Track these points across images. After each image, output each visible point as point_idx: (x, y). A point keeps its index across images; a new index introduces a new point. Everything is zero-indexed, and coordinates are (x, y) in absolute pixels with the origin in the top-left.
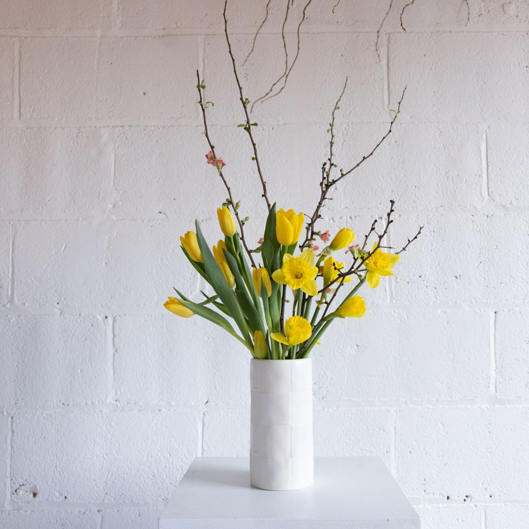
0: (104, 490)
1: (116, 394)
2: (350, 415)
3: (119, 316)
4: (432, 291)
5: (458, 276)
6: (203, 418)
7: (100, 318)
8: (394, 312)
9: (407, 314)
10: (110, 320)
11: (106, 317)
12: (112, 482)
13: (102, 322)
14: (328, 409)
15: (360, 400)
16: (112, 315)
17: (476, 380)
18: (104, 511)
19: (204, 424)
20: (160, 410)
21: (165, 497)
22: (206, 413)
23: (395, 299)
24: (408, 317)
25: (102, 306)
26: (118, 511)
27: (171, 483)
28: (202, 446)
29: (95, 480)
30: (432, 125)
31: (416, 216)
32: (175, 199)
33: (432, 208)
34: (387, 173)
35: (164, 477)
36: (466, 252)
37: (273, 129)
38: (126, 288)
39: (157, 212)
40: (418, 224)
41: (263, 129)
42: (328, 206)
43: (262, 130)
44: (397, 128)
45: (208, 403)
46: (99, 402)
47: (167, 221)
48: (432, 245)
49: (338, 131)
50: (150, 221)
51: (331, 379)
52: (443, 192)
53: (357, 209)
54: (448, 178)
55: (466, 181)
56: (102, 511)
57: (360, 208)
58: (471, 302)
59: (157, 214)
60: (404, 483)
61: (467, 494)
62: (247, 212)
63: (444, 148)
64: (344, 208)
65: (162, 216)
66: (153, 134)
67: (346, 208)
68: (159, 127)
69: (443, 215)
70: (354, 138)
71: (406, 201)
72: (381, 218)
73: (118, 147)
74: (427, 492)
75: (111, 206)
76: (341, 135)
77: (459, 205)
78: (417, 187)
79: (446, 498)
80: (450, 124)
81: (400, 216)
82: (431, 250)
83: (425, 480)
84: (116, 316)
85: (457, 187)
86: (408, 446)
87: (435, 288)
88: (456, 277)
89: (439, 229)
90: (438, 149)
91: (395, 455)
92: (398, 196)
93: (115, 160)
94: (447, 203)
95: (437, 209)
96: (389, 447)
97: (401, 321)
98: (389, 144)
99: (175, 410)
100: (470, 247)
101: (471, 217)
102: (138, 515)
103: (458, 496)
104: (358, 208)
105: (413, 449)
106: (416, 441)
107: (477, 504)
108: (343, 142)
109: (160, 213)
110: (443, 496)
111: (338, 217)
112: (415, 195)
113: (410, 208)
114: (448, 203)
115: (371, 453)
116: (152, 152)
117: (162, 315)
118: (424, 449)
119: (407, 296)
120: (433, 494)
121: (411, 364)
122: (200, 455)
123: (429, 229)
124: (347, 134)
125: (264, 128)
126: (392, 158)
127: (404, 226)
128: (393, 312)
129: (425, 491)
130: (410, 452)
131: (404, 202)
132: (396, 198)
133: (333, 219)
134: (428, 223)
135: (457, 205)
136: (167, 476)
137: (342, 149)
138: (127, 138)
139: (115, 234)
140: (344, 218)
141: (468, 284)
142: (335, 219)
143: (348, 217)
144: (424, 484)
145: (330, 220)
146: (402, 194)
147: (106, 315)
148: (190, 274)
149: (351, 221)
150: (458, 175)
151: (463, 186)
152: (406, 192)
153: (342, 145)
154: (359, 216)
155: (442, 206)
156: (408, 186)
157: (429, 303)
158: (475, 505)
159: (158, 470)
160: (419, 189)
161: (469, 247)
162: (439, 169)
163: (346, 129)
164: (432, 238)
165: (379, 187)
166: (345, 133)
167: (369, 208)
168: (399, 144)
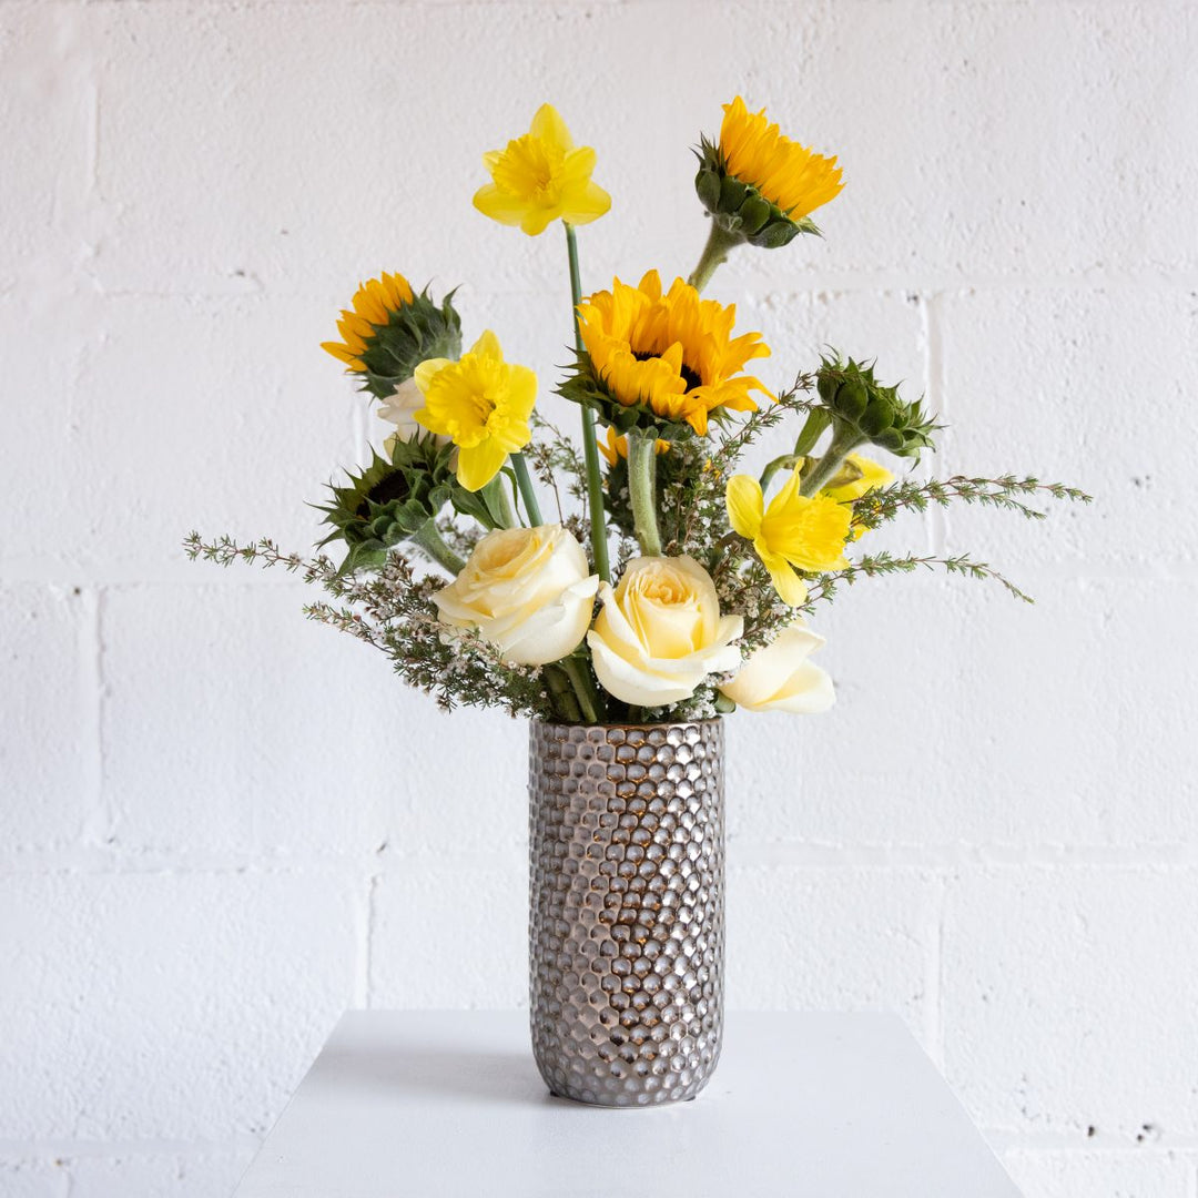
0: (76, 1101)
1: (111, 821)
2: (809, 889)
3: (118, 587)
4: (1062, 523)
5: (1143, 479)
6: (372, 893)
7: (59, 593)
8: (948, 584)
9: (985, 591)
10: (89, 599)
11: (77, 591)
12: (100, 1080)
13: (66, 604)
14: (743, 868)
15: (840, 846)
16: (96, 585)
17: (1185, 787)
18: (75, 1162)
19: (373, 913)
20: (241, 870)
21: (258, 1123)
22: (379, 880)
23: (949, 545)
24: (987, 599)
25: (63, 556)
26: (118, 1162)
27: (274, 1084)
28: (369, 973)
29: (47, 1073)
30: (1079, 13)
31: (1022, 292)
32: (284, 232)
33: (1072, 271)
34: (938, 160)
35: (256, 1065)
36: (1170, 406)
37: (588, 16)
38: (139, 502)
39: (231, 271)
40: (1027, 317)
41: (559, 18)
42: (755, 260)
43: (554, 19)
44: (972, 19)
45: (386, 850)
46: (57, 843)
47: (261, 299)
48: (1068, 383)
49: (788, 26)
50: (208, 298)
51: (755, 782)
52: (1105, 222)
53: (842, 269)
54: (1122, 178)
55: (1178, 186)
56: (68, 1162)
57: (852, 267)
58: (1180, 557)
59: (230, 276)
60: (964, 1088)
61: (1149, 1122)
62: (507, 275)
63: (1115, 85)
64: (802, 265)
65: (246, 284)
66: (216, 26)
67: (809, 265)
68: (236, 4)
69: (1102, 291)
70: (838, 49)
71: (991, 249)
72: (915, 298)
73: (109, 63)
74: (1030, 1114)
75: (89, 251)
76: (799, 38)
77: (1153, 262)
78: (1027, 204)
79: (1086, 1131)
80: (1136, 9)
81: (973, 292)
82: (1065, 399)
83: (1024, 1080)
84: (106, 589)
85: (1150, 207)
86: (979, 982)
87: (1073, 515)
88: (1137, 483)
89: (1090, 334)
90: (1095, 85)
91: (939, 1005)
92: (970, 230)
93: (99, 107)
94: (1116, 254)
95: (1085, 272)
96: (922, 981)
97: (968, 612)
98: (946, 69)
99: (288, 870)
100: (1184, 390)
101: (1189, 298)
102: (177, 1172)
103: (1121, 1127)
104: (847, 267)
105: (991, 988)
106: (1001, 964)
107: (1175, 1150)
108: (805, 62)
109: (241, 273)
110: (1078, 1126)
111: (786, 296)
112: (1021, 228)
113: (1005, 271)
114: (1120, 254)
115: (868, 999)
116: (215, 84)
117: (248, 586)
118: (1025, 990)
119: (987, 539)
120: (1049, 1120)
121: (993, 740)
122: (360, 1004)
123: (1061, 336)
124: (817, 36)
125: (560, 13)
126: (954, 113)
127: (985, 324)
128: (943, 585)
129: (1024, 1111)
130: (985, 998)
131: (987, 249)
132: (963, 236)
133: (768, 300)
134: (1056, 316)
135: (1148, 262)
136: (262, 1064)
137: (801, 82)
138: (134, 38)
139: (102, 338)
140: (803, 297)
141: (1173, 502)
142: (775, 299)
143: (815, 295)
144: (1022, 1092)
145: (758, 304)
146: (979, 226)
147: (78, 584)
148: (334, 464)
149: (824, 308)
150: (1155, 170)
151: (1167, 202)
152: (993, 221)
153: (802, 69)
154: (847, 292)
155: (1100, 265)
156: (1000, 201)
157: (1053, 558)
158: (1171, 1153)
159: (236, 1045)
160: (1034, 212)
161: (1180, 391)
162: (1098, 150)
163: (815, 21)
164: (1067, 362)
165: (911, 203)
166: (811, 33)
167: (879, 268)
168: (974, 70)
